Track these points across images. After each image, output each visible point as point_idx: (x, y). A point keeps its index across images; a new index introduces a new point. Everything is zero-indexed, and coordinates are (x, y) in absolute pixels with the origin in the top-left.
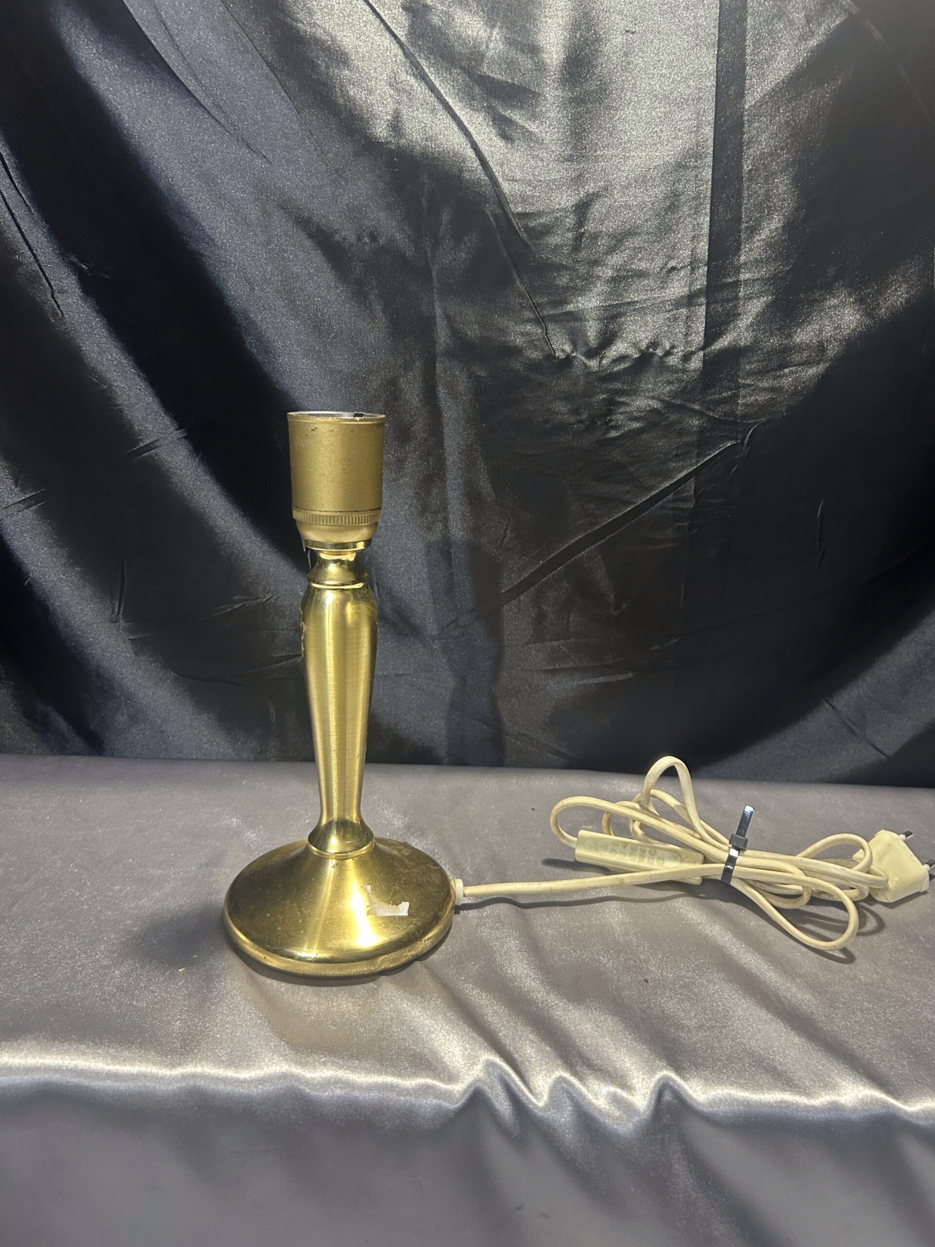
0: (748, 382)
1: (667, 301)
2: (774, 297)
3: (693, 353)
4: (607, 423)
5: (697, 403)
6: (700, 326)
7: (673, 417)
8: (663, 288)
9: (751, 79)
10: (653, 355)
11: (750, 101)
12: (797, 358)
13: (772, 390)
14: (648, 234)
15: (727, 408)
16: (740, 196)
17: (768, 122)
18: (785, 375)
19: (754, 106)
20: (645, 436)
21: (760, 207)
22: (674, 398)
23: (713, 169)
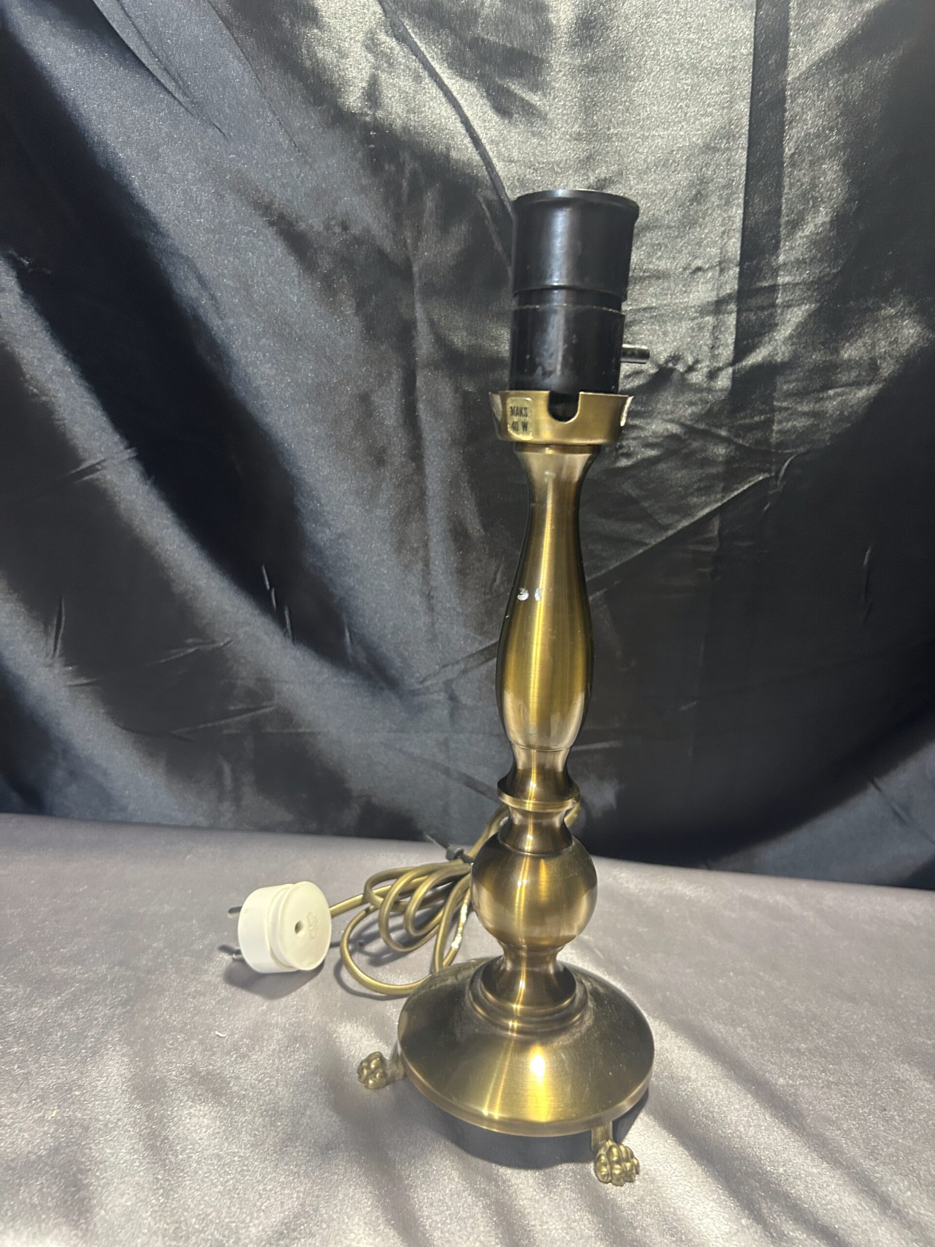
0: (785, 404)
1: (691, 307)
2: (818, 304)
3: (720, 369)
4: (617, 450)
5: (724, 428)
6: (729, 338)
7: (695, 445)
8: (685, 292)
9: (795, 47)
10: (672, 370)
11: (793, 72)
12: (844, 378)
13: (814, 414)
14: (669, 227)
15: (759, 435)
16: (779, 185)
17: (815, 98)
18: (830, 398)
19: (798, 78)
20: (662, 466)
21: (804, 196)
22: (697, 422)
23: (748, 152)
